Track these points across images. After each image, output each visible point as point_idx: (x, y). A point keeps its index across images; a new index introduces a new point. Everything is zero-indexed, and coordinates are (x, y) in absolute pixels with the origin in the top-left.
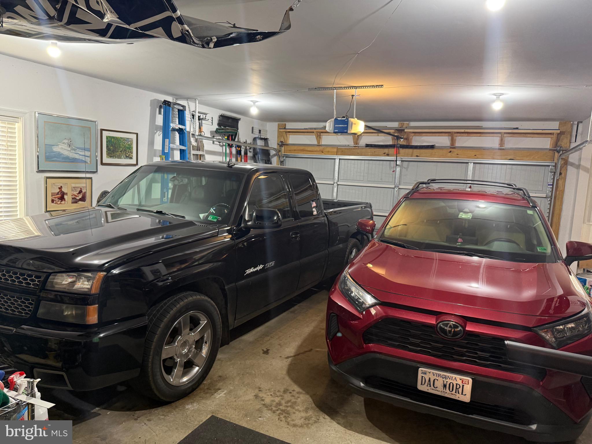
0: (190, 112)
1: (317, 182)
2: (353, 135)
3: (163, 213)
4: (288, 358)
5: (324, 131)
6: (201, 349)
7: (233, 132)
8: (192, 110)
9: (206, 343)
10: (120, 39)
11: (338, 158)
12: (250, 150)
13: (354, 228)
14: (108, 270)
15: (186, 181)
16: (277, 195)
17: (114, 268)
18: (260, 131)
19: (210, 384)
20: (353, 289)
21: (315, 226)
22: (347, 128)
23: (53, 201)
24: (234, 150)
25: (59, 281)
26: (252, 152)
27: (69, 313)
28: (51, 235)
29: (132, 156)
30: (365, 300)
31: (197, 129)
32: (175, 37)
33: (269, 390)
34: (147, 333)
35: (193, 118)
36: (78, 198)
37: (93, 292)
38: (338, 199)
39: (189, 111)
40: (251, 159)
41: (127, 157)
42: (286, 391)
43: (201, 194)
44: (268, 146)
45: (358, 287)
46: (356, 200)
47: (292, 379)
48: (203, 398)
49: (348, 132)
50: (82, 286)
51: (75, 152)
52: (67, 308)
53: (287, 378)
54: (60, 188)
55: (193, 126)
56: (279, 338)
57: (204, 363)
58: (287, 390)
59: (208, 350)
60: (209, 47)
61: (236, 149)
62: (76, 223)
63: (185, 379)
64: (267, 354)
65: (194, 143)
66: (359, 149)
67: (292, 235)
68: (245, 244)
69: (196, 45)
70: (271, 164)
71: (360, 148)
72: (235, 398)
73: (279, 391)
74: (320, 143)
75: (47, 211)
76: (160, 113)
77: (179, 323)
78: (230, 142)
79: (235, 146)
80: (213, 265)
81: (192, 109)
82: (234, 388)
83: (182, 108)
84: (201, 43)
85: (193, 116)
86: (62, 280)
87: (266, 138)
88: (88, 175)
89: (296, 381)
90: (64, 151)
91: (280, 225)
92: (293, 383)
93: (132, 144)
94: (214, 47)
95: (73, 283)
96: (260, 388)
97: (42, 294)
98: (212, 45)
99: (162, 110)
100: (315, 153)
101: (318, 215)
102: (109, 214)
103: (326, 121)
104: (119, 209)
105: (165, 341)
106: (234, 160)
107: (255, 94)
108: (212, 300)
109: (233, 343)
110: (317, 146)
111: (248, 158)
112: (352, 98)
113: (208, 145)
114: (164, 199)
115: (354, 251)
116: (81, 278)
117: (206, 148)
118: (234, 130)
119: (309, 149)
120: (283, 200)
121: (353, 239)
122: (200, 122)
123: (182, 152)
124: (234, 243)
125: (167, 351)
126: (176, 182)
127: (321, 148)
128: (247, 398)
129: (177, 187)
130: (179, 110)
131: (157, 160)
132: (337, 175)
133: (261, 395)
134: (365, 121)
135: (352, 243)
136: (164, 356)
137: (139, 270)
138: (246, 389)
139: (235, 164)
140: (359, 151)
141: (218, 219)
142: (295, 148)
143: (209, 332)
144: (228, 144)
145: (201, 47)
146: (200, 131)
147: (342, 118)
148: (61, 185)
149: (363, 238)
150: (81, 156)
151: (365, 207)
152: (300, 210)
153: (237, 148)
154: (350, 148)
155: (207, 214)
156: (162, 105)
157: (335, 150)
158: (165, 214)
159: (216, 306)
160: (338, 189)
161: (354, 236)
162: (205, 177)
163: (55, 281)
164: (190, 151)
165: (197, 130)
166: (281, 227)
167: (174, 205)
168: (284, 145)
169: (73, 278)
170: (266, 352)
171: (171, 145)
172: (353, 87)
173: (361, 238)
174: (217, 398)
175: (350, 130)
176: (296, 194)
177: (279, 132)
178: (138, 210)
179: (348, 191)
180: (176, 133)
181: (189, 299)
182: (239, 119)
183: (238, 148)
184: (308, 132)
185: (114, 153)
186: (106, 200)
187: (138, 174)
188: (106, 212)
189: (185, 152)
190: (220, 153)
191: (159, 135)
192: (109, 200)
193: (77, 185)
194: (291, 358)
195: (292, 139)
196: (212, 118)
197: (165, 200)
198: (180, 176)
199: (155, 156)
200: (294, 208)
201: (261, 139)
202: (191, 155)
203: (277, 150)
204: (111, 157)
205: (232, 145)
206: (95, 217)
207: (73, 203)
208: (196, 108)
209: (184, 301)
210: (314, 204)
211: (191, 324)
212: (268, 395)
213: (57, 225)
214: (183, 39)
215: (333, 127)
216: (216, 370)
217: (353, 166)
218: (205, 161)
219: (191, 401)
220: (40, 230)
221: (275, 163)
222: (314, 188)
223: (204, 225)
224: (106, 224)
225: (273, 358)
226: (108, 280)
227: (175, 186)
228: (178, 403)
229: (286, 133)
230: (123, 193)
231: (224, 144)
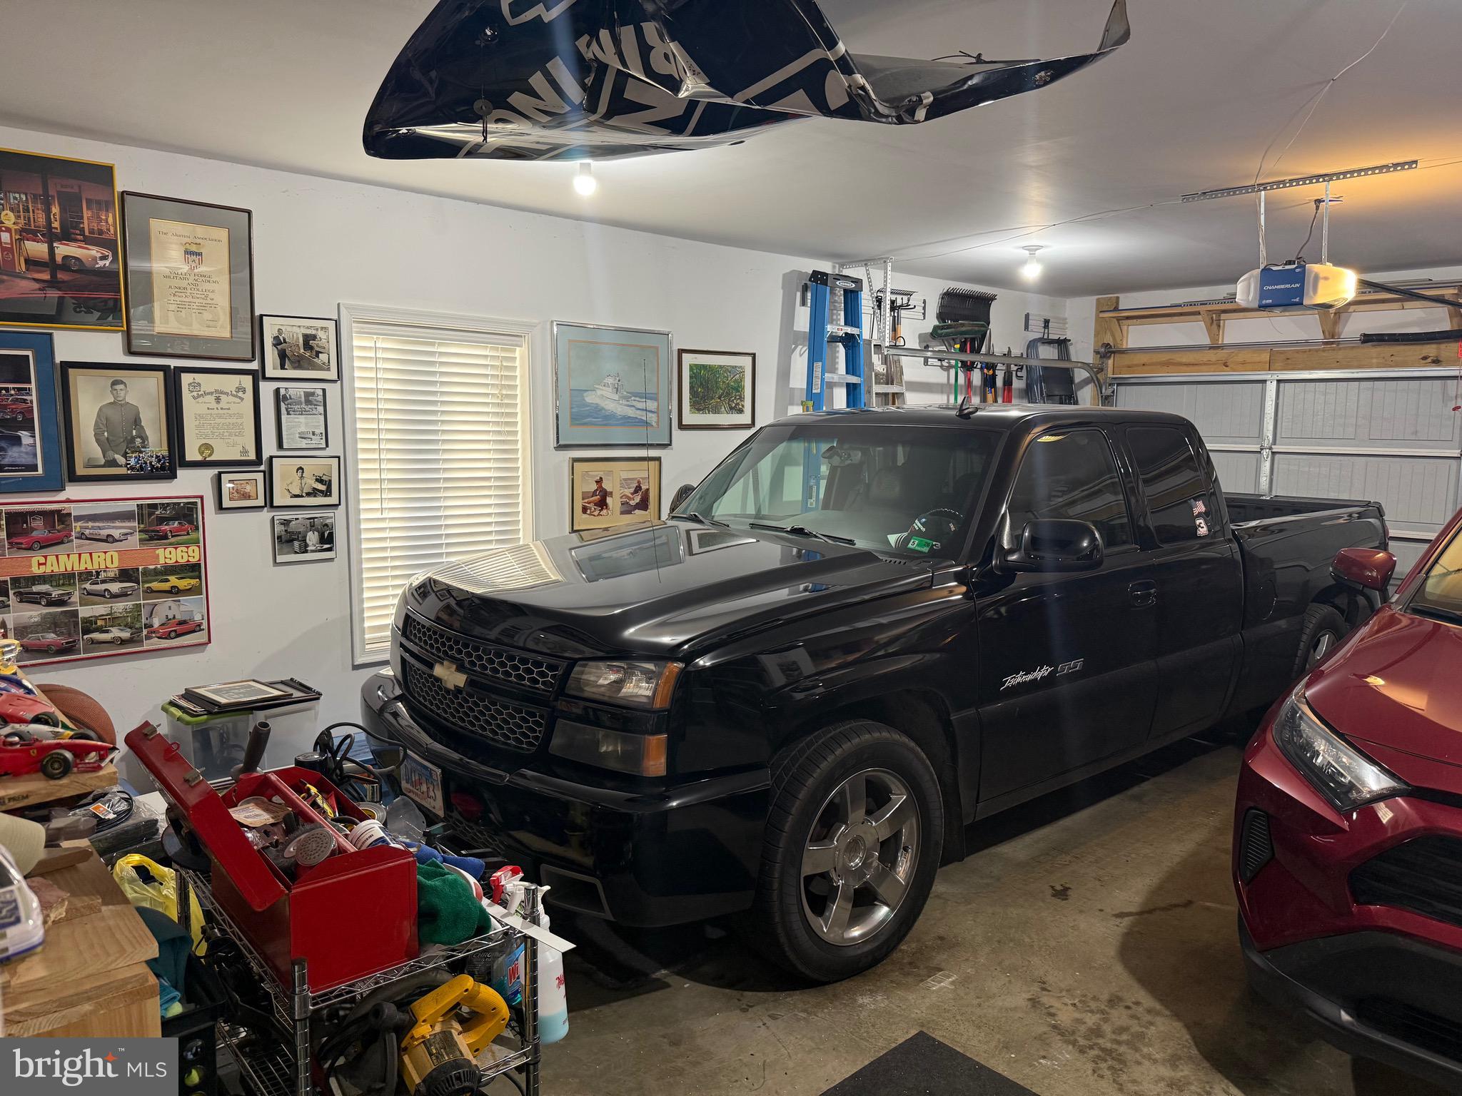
0: (872, 294)
1: (1209, 446)
2: (1322, 311)
3: (806, 534)
4: (1121, 915)
5: (1231, 308)
6: (894, 863)
7: (976, 332)
8: (876, 288)
9: (906, 849)
10: (714, 133)
11: (1275, 377)
12: (1019, 374)
13: (1325, 575)
14: (689, 658)
15: (857, 456)
16: (1091, 485)
17: (701, 654)
18: (1047, 322)
19: (916, 953)
20: (1320, 745)
21: (1204, 567)
22: (1300, 292)
23: (585, 510)
24: (977, 377)
25: (592, 678)
26: (1025, 378)
27: (610, 748)
28: (582, 579)
29: (743, 406)
30: (1358, 779)
31: (887, 331)
32: (832, 108)
33: (1068, 991)
34: (771, 808)
35: (879, 307)
36: (633, 503)
37: (658, 706)
38: (1274, 494)
39: (871, 290)
40: (1021, 397)
41: (731, 408)
42: (1114, 1001)
43: (892, 488)
44: (1069, 359)
45: (1335, 742)
46: (1333, 495)
47: (1132, 970)
48: (899, 985)
49: (1306, 302)
50: (636, 691)
51: (628, 403)
52: (606, 736)
53: (1119, 968)
54: (599, 482)
55: (878, 325)
56: (1096, 861)
57: (901, 898)
58: (1120, 999)
59: (912, 867)
60: (916, 118)
61: (983, 373)
62: (629, 554)
63: (856, 932)
64: (1063, 900)
65: (879, 367)
66: (1340, 349)
67: (1134, 590)
68: (1003, 610)
69: (884, 120)
70: (1076, 403)
71: (1345, 348)
72: (978, 997)
73: (1095, 998)
74: (1218, 340)
75: (573, 531)
76: (803, 303)
77: (841, 793)
78: (968, 357)
79: (979, 366)
80: (922, 659)
81: (878, 285)
82: (977, 972)
83: (854, 285)
84: (894, 114)
85: (879, 301)
86: (597, 677)
87: (1062, 338)
88: (653, 453)
89: (1147, 980)
90: (606, 402)
91: (1100, 563)
92: (1136, 986)
93: (742, 379)
94: (927, 119)
95: (619, 684)
96: (1044, 983)
97: (561, 705)
98: (921, 114)
99: (809, 295)
100: (1204, 368)
101: (1212, 534)
102: (694, 535)
103: (1235, 281)
104: (715, 524)
105: (811, 832)
106: (976, 400)
107: (1033, 229)
108: (920, 746)
109: (977, 860)
110: (1211, 348)
111: (1014, 393)
112: (1317, 208)
113: (912, 369)
114: (810, 501)
115: (1325, 640)
116: (633, 674)
117: (907, 376)
118: (977, 325)
119: (1186, 358)
120: (1109, 498)
121: (1322, 606)
122: (896, 315)
123: (852, 389)
124: (973, 609)
125: (815, 858)
126: (836, 461)
127: (1221, 354)
128: (1010, 1002)
129: (839, 469)
130: (846, 291)
131: (795, 411)
132: (1271, 427)
133: (1046, 999)
134: (1361, 267)
135: (1318, 616)
136: (807, 870)
137: (752, 661)
138: (1007, 979)
139: (977, 410)
140: (1340, 355)
141: (933, 545)
142: (1143, 358)
143: (911, 824)
144: (962, 362)
145: (895, 124)
146: (895, 336)
147: (1286, 264)
148: (601, 474)
149: (1353, 604)
150: (638, 412)
151: (1361, 515)
152: (1157, 524)
153: (985, 371)
154: (1310, 350)
155: (906, 534)
156: (809, 283)
157: (1265, 357)
158: (809, 535)
159: (928, 762)
160: (1276, 466)
161: (1325, 596)
162: (904, 444)
163: (585, 677)
164: (870, 387)
165: (887, 336)
166: (1102, 567)
167: (831, 514)
168: (1114, 352)
169: (618, 672)
170: (1062, 894)
171: (826, 375)
172: (1318, 177)
173: (1346, 601)
174: (934, 991)
175: (1312, 297)
176: (1146, 482)
177: (1099, 320)
178: (753, 526)
179: (1307, 469)
180: (838, 346)
181: (862, 738)
182: (993, 298)
183: (988, 369)
184: (1181, 314)
185: (704, 402)
186: (689, 504)
187: (754, 445)
188: (688, 532)
189: (858, 390)
190: (942, 385)
191: (801, 356)
192: (694, 505)
193: (631, 475)
194: (1131, 918)
195: (1137, 336)
196: (925, 302)
197: (811, 504)
198: (846, 446)
199: (792, 404)
200: (1141, 519)
201: (1051, 342)
202: (871, 397)
203: (1091, 368)
204: (699, 410)
205: (973, 363)
206: (666, 543)
207: (622, 513)
208: (886, 281)
209: (853, 742)
210: (1200, 507)
211: (870, 799)
212: (1066, 1004)
213: (592, 559)
214: (854, 109)
215: (1258, 292)
216: (931, 920)
217: (1323, 397)
218: (905, 406)
219: (872, 987)
220: (560, 568)
221: (1087, 400)
222: (1201, 462)
223: (898, 561)
224: (688, 558)
225: (1081, 912)
226: (689, 681)
227: (833, 470)
228: (840, 987)
229: (1118, 320)
230: (723, 490)
231: (953, 362)
